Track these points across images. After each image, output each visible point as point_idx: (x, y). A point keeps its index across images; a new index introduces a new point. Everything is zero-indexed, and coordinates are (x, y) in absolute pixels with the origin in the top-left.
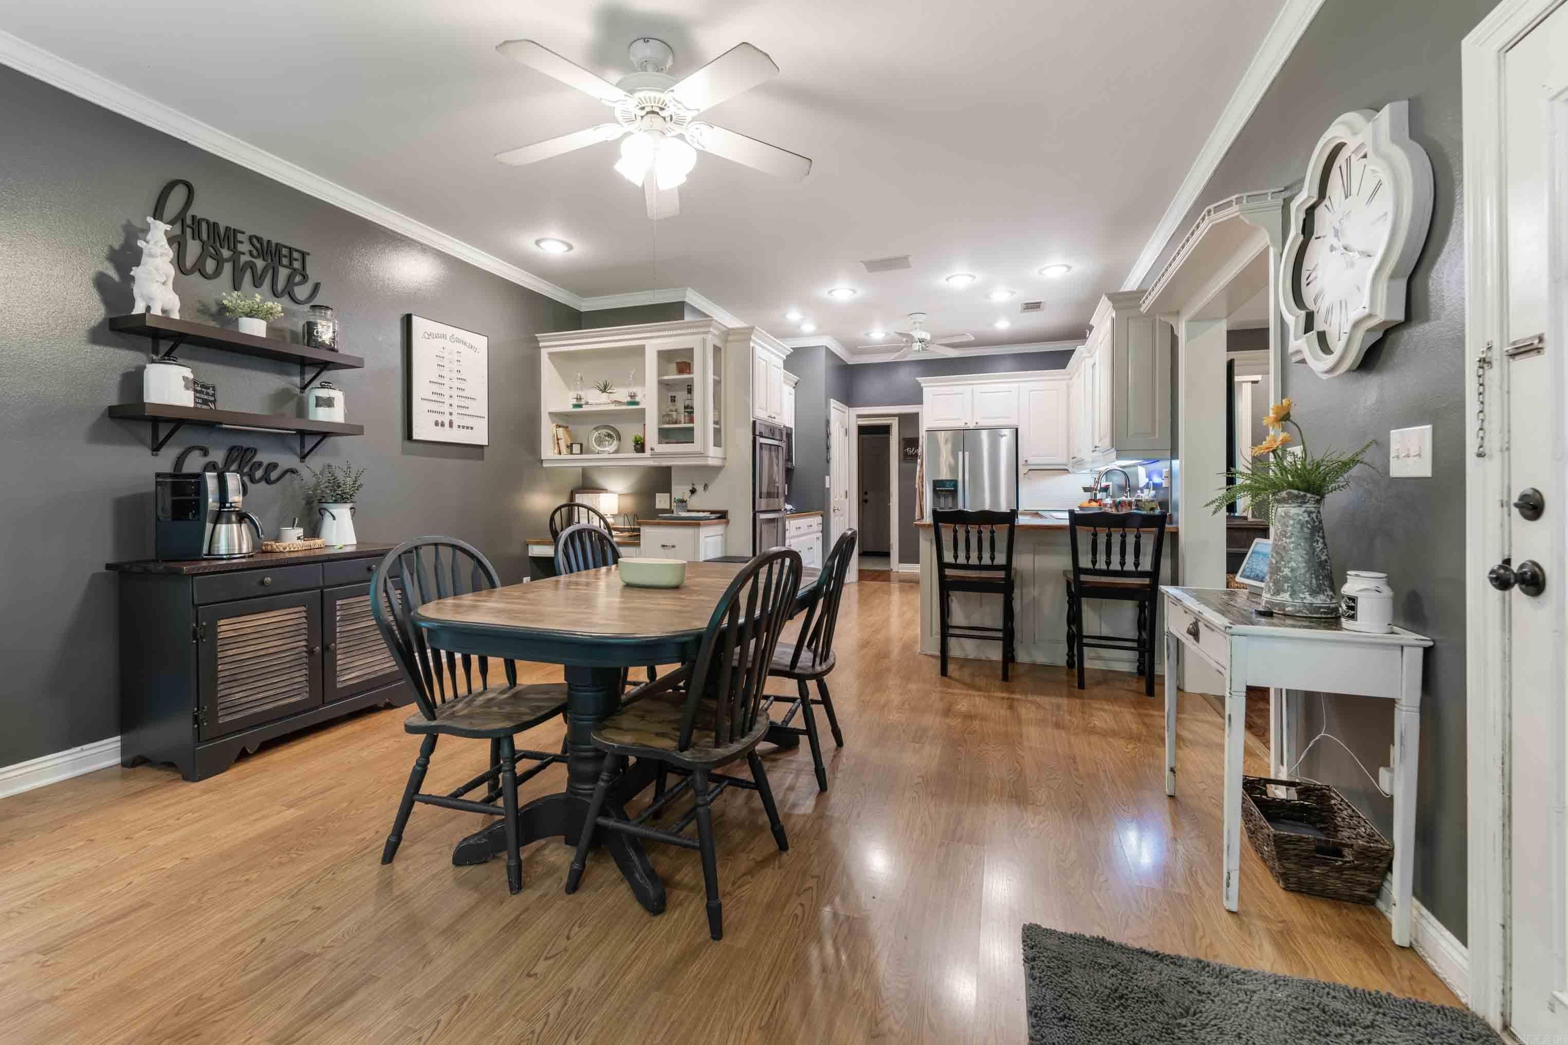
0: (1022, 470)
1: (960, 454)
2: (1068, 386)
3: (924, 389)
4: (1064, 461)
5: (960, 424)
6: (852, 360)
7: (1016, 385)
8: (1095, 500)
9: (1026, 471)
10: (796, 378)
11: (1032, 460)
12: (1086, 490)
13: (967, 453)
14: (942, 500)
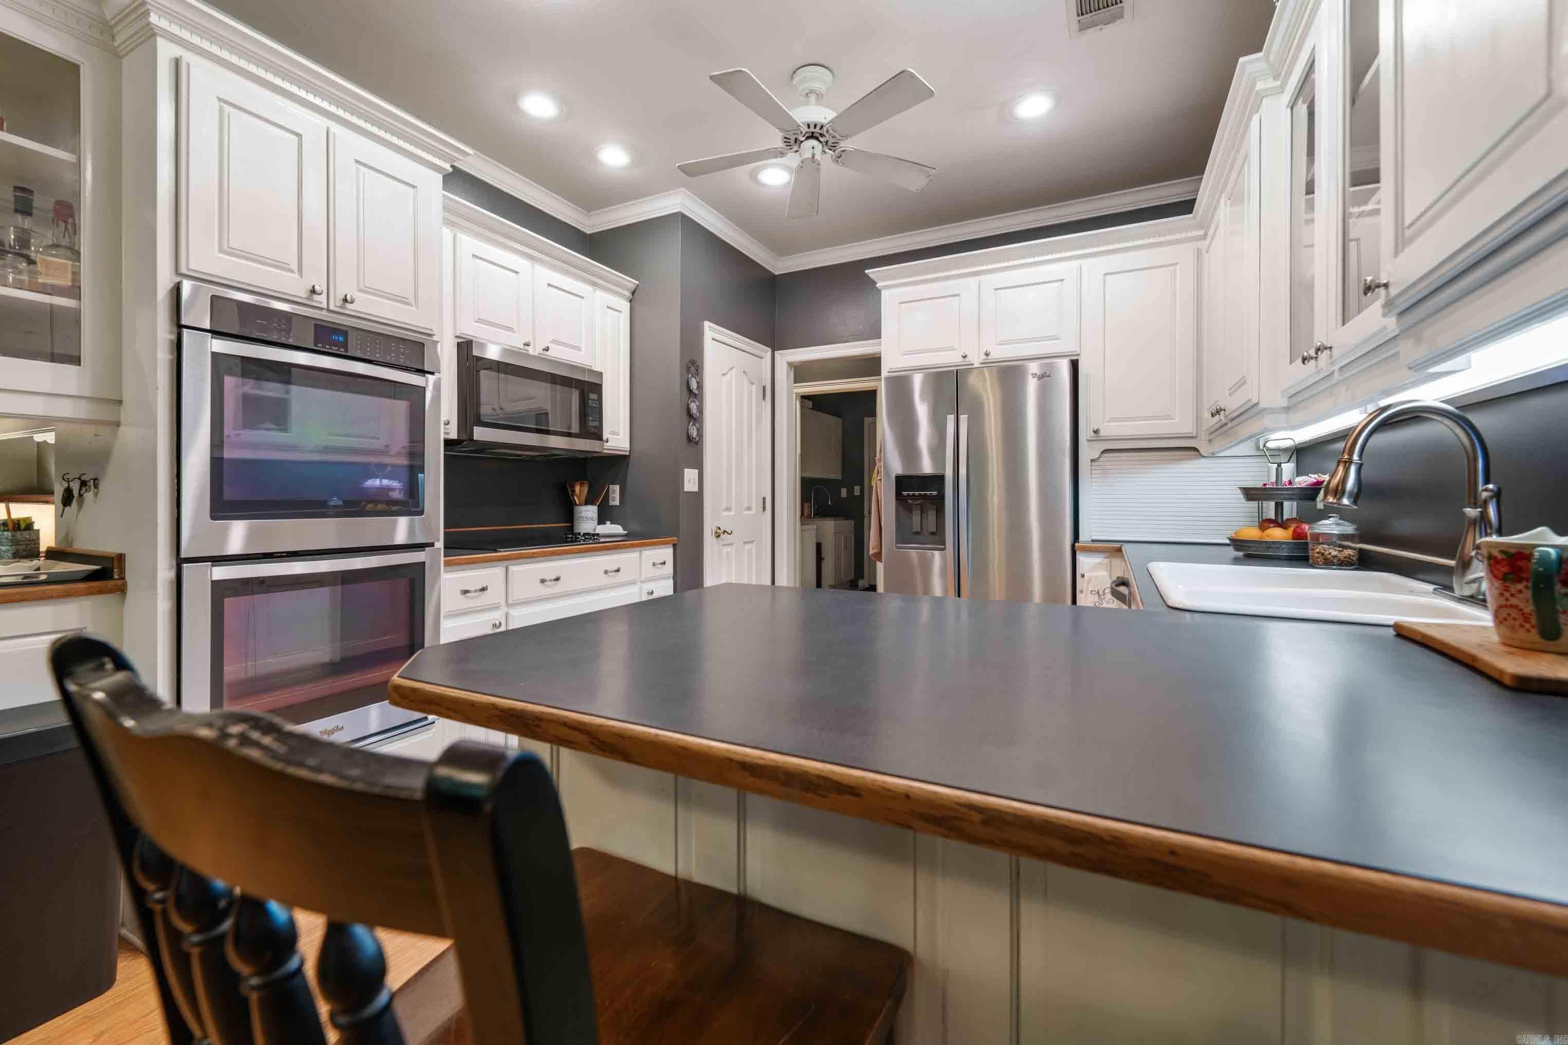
0: (1087, 452)
1: (951, 419)
2: (1199, 253)
3: (885, 294)
4: (1188, 427)
5: (950, 359)
6: (780, 266)
7: (1075, 264)
8: (1279, 522)
9: (1096, 455)
10: (631, 282)
11: (1109, 429)
12: (1250, 494)
13: (964, 418)
14: (916, 518)
